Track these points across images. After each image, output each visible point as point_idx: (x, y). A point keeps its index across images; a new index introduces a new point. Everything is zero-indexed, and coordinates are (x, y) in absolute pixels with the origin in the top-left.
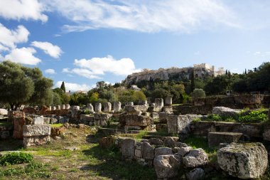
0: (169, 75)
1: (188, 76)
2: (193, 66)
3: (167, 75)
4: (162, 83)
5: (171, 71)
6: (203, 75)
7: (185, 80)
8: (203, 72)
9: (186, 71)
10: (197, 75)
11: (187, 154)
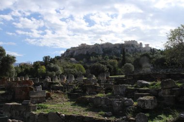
0: (103, 49)
1: (119, 51)
2: (124, 43)
3: (101, 50)
4: (97, 57)
5: (105, 47)
6: (132, 50)
7: (117, 55)
8: (132, 48)
9: (118, 47)
10: (127, 50)
11: (126, 101)
